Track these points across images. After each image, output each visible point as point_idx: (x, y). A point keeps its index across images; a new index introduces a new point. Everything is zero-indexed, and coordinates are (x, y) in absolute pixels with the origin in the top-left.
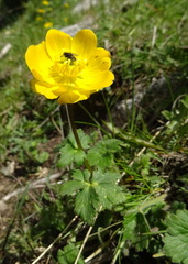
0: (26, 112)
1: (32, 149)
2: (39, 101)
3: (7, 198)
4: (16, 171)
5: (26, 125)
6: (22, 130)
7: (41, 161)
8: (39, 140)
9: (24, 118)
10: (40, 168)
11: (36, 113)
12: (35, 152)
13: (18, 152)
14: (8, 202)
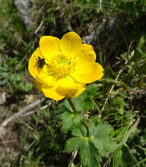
0: (7, 51)
1: (18, 82)
2: (16, 42)
3: (5, 124)
4: (7, 99)
5: (8, 62)
6: (6, 66)
7: (26, 90)
8: (22, 73)
9: (7, 56)
10: (27, 96)
11: (16, 52)
12: (21, 85)
13: (6, 84)
14: (6, 127)
